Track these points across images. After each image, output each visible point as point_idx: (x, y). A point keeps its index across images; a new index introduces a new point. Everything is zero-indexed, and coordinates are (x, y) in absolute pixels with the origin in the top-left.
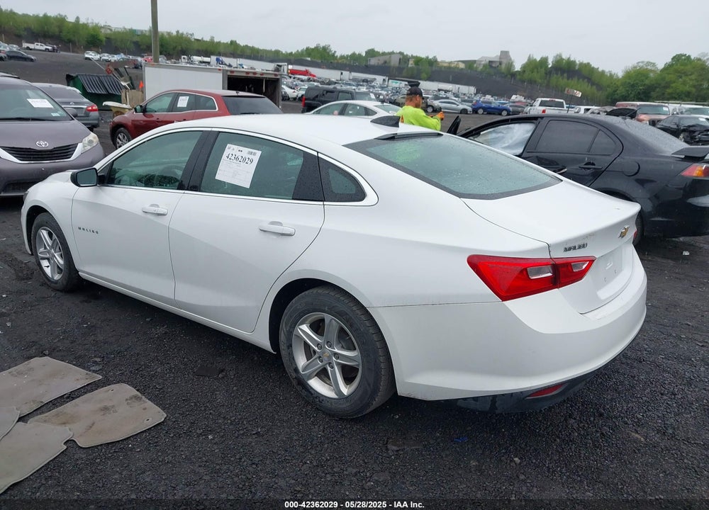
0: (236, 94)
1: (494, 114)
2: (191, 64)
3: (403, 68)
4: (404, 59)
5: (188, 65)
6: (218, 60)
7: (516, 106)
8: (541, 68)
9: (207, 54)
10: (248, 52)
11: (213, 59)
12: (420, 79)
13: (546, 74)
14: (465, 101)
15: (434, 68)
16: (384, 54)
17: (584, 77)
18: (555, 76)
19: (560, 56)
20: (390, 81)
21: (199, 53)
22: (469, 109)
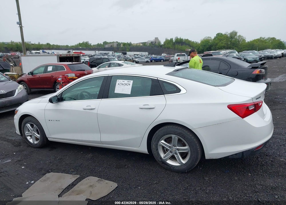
0: (72, 63)
1: (158, 61)
2: (32, 54)
3: (119, 48)
4: (119, 44)
5: (31, 54)
6: (43, 51)
7: (166, 58)
8: (171, 42)
9: (38, 49)
10: (55, 47)
11: (41, 51)
12: (126, 51)
13: (173, 44)
14: (147, 58)
15: (131, 47)
16: (110, 43)
17: (187, 44)
18: (176, 45)
19: (177, 37)
20: (115, 53)
21: (34, 49)
22: (149, 61)
